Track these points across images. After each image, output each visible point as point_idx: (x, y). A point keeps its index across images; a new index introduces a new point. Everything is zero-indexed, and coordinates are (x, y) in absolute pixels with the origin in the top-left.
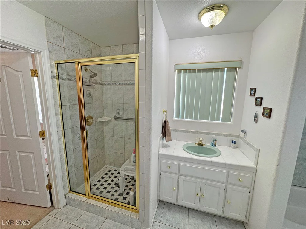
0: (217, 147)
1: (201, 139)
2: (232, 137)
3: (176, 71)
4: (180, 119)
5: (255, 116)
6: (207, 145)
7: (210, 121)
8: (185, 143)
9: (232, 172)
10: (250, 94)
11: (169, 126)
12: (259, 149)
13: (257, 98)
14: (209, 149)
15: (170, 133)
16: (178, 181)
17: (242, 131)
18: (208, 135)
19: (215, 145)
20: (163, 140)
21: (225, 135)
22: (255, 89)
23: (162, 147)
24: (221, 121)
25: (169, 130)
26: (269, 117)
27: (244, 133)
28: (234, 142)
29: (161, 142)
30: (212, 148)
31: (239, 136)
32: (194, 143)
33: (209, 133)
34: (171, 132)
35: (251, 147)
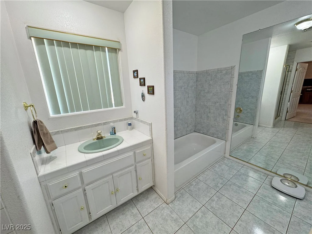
0: (117, 134)
1: (99, 132)
2: (127, 120)
3: (32, 38)
4: (62, 114)
5: (142, 96)
6: (107, 135)
7: (103, 109)
8: (79, 144)
9: (137, 151)
10: (134, 76)
11: (45, 127)
12: (151, 123)
13: (140, 79)
14: (110, 139)
15: (51, 138)
16: (85, 195)
17: (135, 112)
18: (105, 124)
19: (115, 133)
20: (40, 153)
21: (121, 120)
22: (137, 71)
23: (42, 164)
24: (114, 107)
25: (47, 134)
26: (153, 94)
27: (136, 114)
28: (130, 124)
29: (37, 157)
30: (113, 137)
31: (132, 117)
32: (91, 139)
33: (106, 122)
34: (52, 136)
35: (144, 123)
